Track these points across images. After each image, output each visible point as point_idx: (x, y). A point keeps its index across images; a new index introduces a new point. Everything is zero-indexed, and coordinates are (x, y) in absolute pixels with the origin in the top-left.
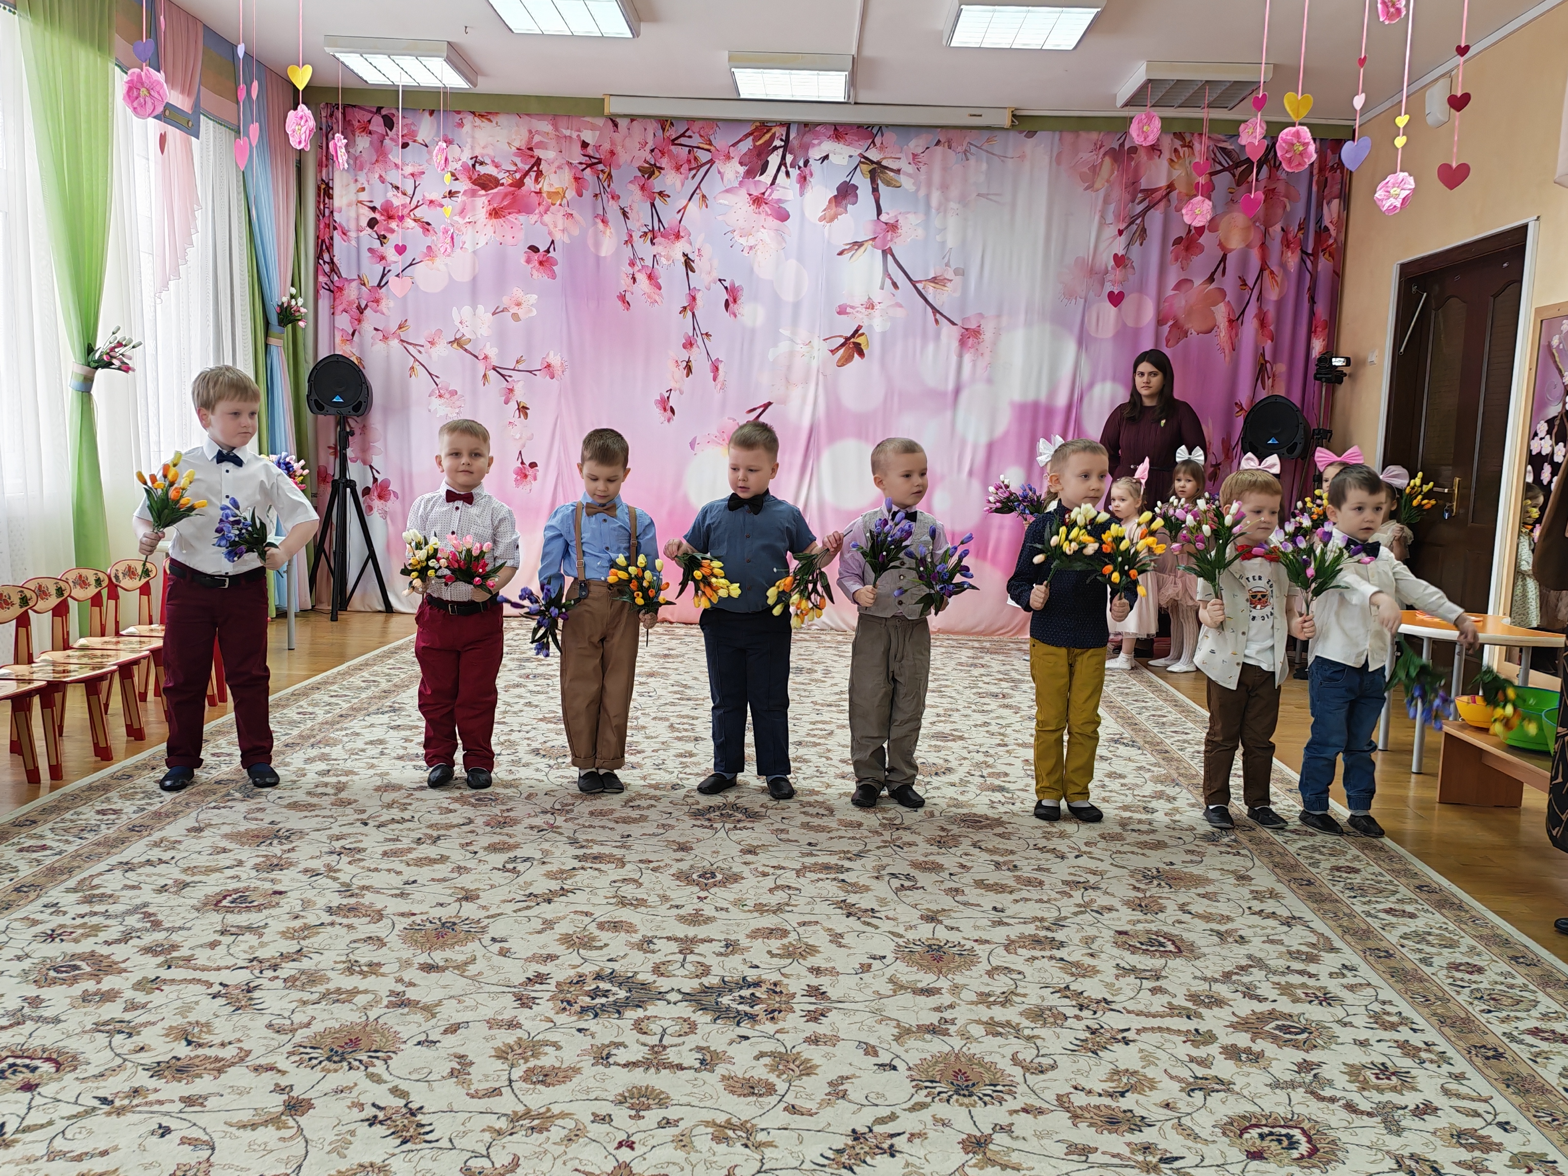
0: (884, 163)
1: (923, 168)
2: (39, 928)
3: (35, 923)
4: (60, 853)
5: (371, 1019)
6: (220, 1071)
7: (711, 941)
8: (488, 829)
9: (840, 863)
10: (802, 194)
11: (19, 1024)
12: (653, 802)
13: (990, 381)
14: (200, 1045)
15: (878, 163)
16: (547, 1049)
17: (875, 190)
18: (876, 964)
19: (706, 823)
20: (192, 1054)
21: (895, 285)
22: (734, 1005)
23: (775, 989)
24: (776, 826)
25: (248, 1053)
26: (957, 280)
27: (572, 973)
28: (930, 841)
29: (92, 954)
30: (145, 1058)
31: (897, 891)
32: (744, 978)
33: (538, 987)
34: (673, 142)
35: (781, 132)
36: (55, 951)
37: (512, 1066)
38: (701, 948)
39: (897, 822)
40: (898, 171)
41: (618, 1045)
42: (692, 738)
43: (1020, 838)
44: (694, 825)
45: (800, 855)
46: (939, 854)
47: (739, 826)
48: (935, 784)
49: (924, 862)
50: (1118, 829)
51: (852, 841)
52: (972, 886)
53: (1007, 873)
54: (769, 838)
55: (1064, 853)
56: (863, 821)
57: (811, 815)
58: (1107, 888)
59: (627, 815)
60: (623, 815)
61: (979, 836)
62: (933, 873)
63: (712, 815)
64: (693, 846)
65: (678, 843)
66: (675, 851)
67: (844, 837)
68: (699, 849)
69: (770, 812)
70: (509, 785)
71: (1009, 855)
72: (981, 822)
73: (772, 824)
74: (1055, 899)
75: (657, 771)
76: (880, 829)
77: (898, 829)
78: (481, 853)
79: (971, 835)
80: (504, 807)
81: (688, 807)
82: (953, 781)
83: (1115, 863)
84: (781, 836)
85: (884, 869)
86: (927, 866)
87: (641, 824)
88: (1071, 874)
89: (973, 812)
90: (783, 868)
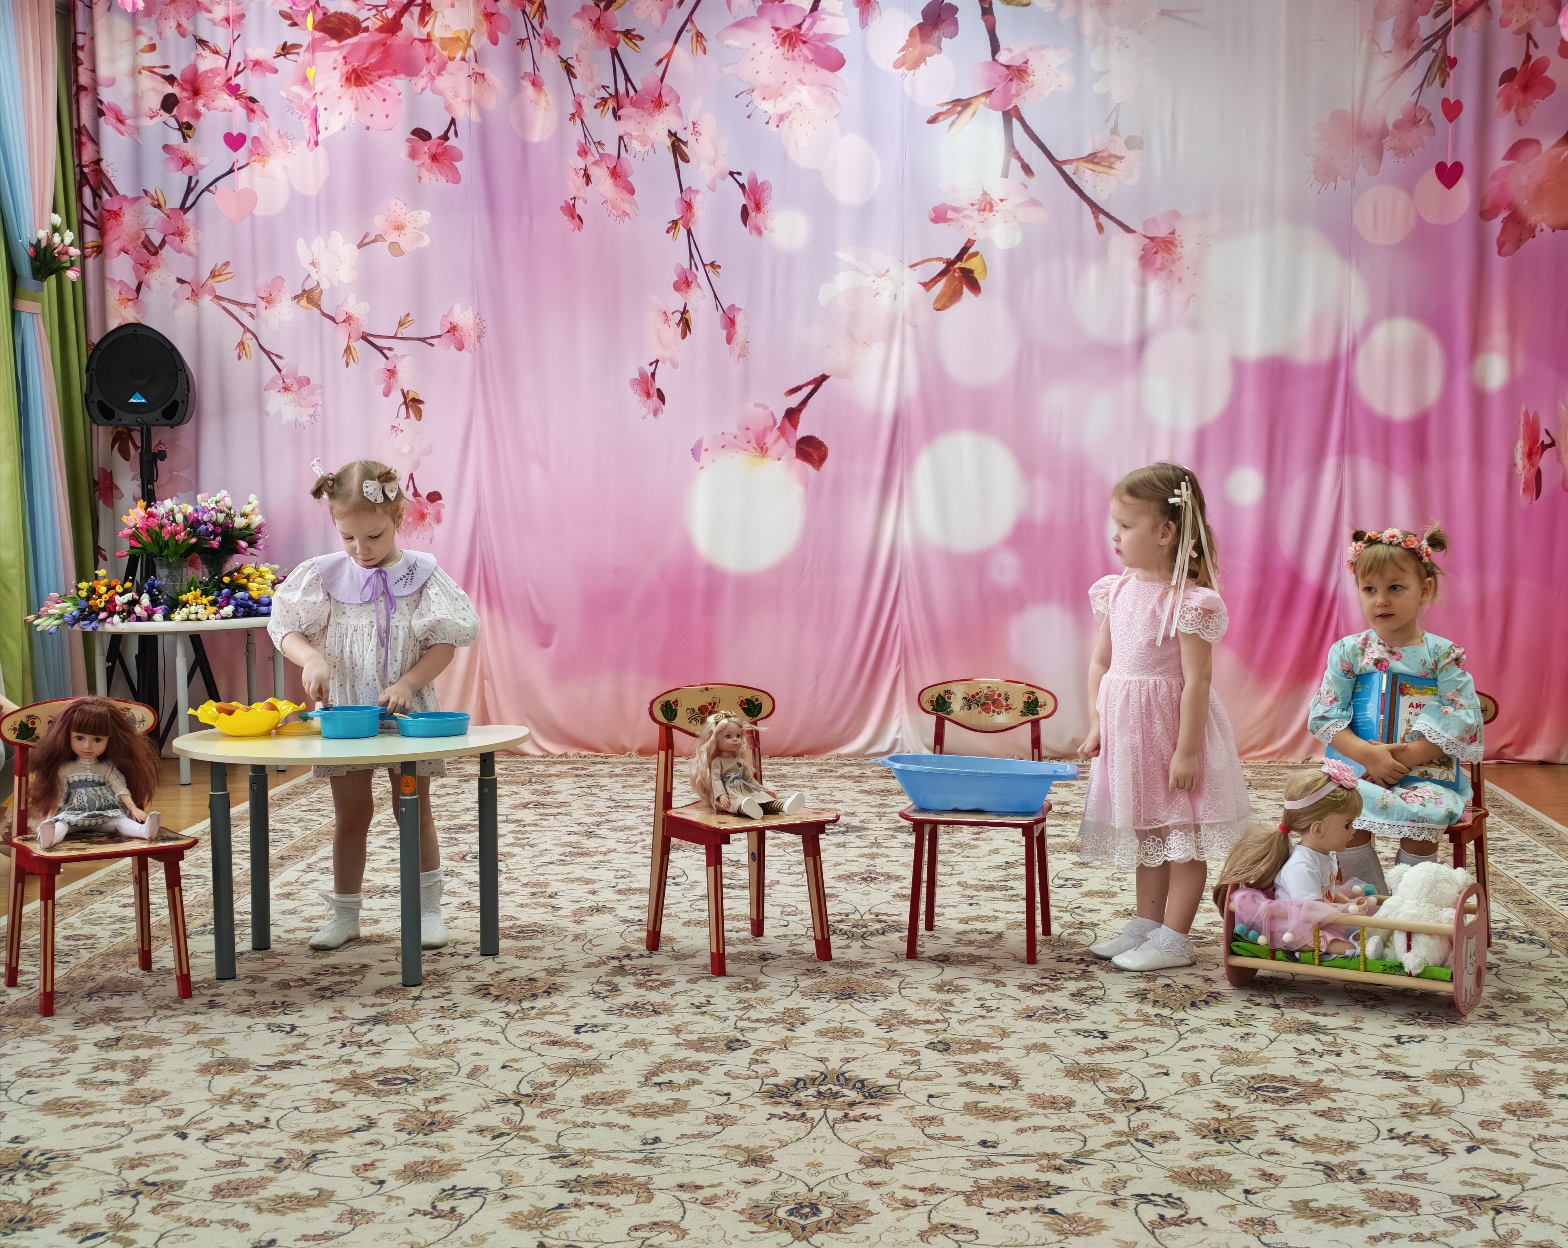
8: (403, 1136)
9: (1043, 1177)
10: (863, 25)
12: (695, 1075)
13: (1194, 325)
19: (793, 1111)
21: (1027, 169)
24: (919, 1113)
26: (1132, 156)
39: (1137, 1095)
42: (756, 956)
43: (1361, 1119)
44: (772, 1116)
45: (968, 1165)
46: (1219, 1153)
47: (852, 1114)
48: (1194, 1023)
49: (1193, 1169)
50: (1534, 1095)
51: (1059, 1135)
52: (1290, 1213)
53: (1349, 1185)
54: (910, 1135)
55: (1446, 1144)
56: (1074, 1096)
57: (980, 1089)
58: (1535, 1208)
59: (650, 1101)
60: (644, 1101)
61: (1286, 1117)
62: (1214, 1191)
63: (802, 1095)
64: (773, 1154)
65: (747, 1150)
66: (742, 1165)
67: (1044, 1128)
68: (784, 1160)
69: (905, 1086)
70: (436, 1053)
71: (1347, 1150)
72: (1285, 1090)
73: (913, 1107)
74: (1444, 1234)
75: (699, 1018)
76: (1108, 1111)
77: (1138, 1109)
78: (392, 1183)
79: (1272, 1116)
80: (430, 1095)
81: (759, 1081)
82: (1225, 1017)
83: (1541, 1160)
84: (929, 1130)
85: (1124, 1187)
86: (1201, 1178)
87: (676, 1116)
88: (1464, 1183)
89: (1269, 1072)
90: (940, 1191)
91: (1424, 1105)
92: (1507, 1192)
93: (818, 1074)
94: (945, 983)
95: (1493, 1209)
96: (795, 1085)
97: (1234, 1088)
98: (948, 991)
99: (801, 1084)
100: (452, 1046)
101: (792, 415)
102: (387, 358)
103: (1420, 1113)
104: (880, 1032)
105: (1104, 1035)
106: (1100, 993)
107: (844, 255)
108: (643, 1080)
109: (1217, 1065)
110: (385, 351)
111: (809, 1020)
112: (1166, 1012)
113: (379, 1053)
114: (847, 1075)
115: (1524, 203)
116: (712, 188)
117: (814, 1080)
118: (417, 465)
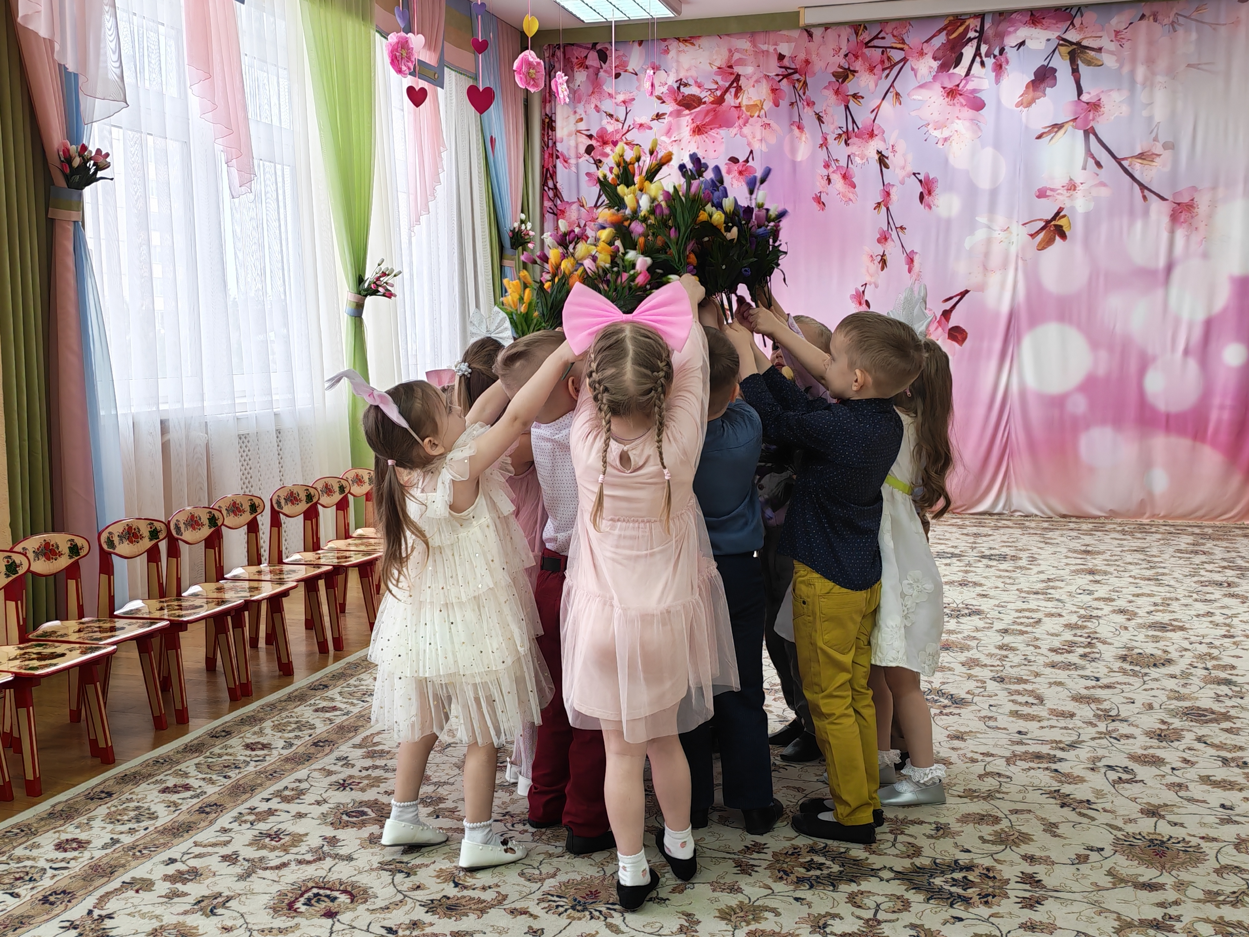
0: (1085, 43)
1: (1127, 45)
2: (334, 778)
3: (330, 773)
4: (347, 713)
5: (608, 873)
6: (483, 911)
7: (921, 823)
9: (1052, 752)
10: (998, 80)
11: (320, 859)
13: (1205, 256)
14: (466, 888)
15: (1078, 44)
16: (767, 914)
17: (1075, 71)
18: (1094, 856)
20: (459, 895)
21: (1098, 164)
22: (947, 887)
23: (988, 874)
24: (983, 713)
25: (505, 897)
26: (1167, 155)
27: (788, 844)
28: (1150, 734)
29: (376, 802)
30: (421, 895)
31: (1114, 783)
32: (956, 862)
33: (755, 855)
34: (867, 45)
35: (974, 23)
36: (345, 798)
37: (735, 928)
38: (912, 830)
39: (1113, 713)
40: (1100, 50)
41: (834, 916)
45: (1010, 743)
46: (1159, 747)
47: (944, 711)
48: (1154, 675)
49: (1142, 754)
51: (1065, 731)
52: (1197, 781)
53: (1236, 770)
54: (977, 725)
56: (1075, 711)
57: (1020, 703)
61: (1203, 731)
62: (1154, 767)
67: (1056, 727)
69: (976, 699)
71: (1238, 751)
72: (1205, 716)
73: (980, 711)
76: (1095, 721)
77: (1113, 721)
79: (1194, 729)
82: (1173, 673)
84: (988, 723)
85: (1100, 761)
86: (1147, 760)
89: (1196, 705)
90: (992, 755)
97: (1174, 713)
98: (1006, 648)
104: (964, 669)
105: (1098, 679)
106: (1097, 656)
107: (982, 219)
109: (1165, 699)
112: (1137, 668)
114: (943, 691)
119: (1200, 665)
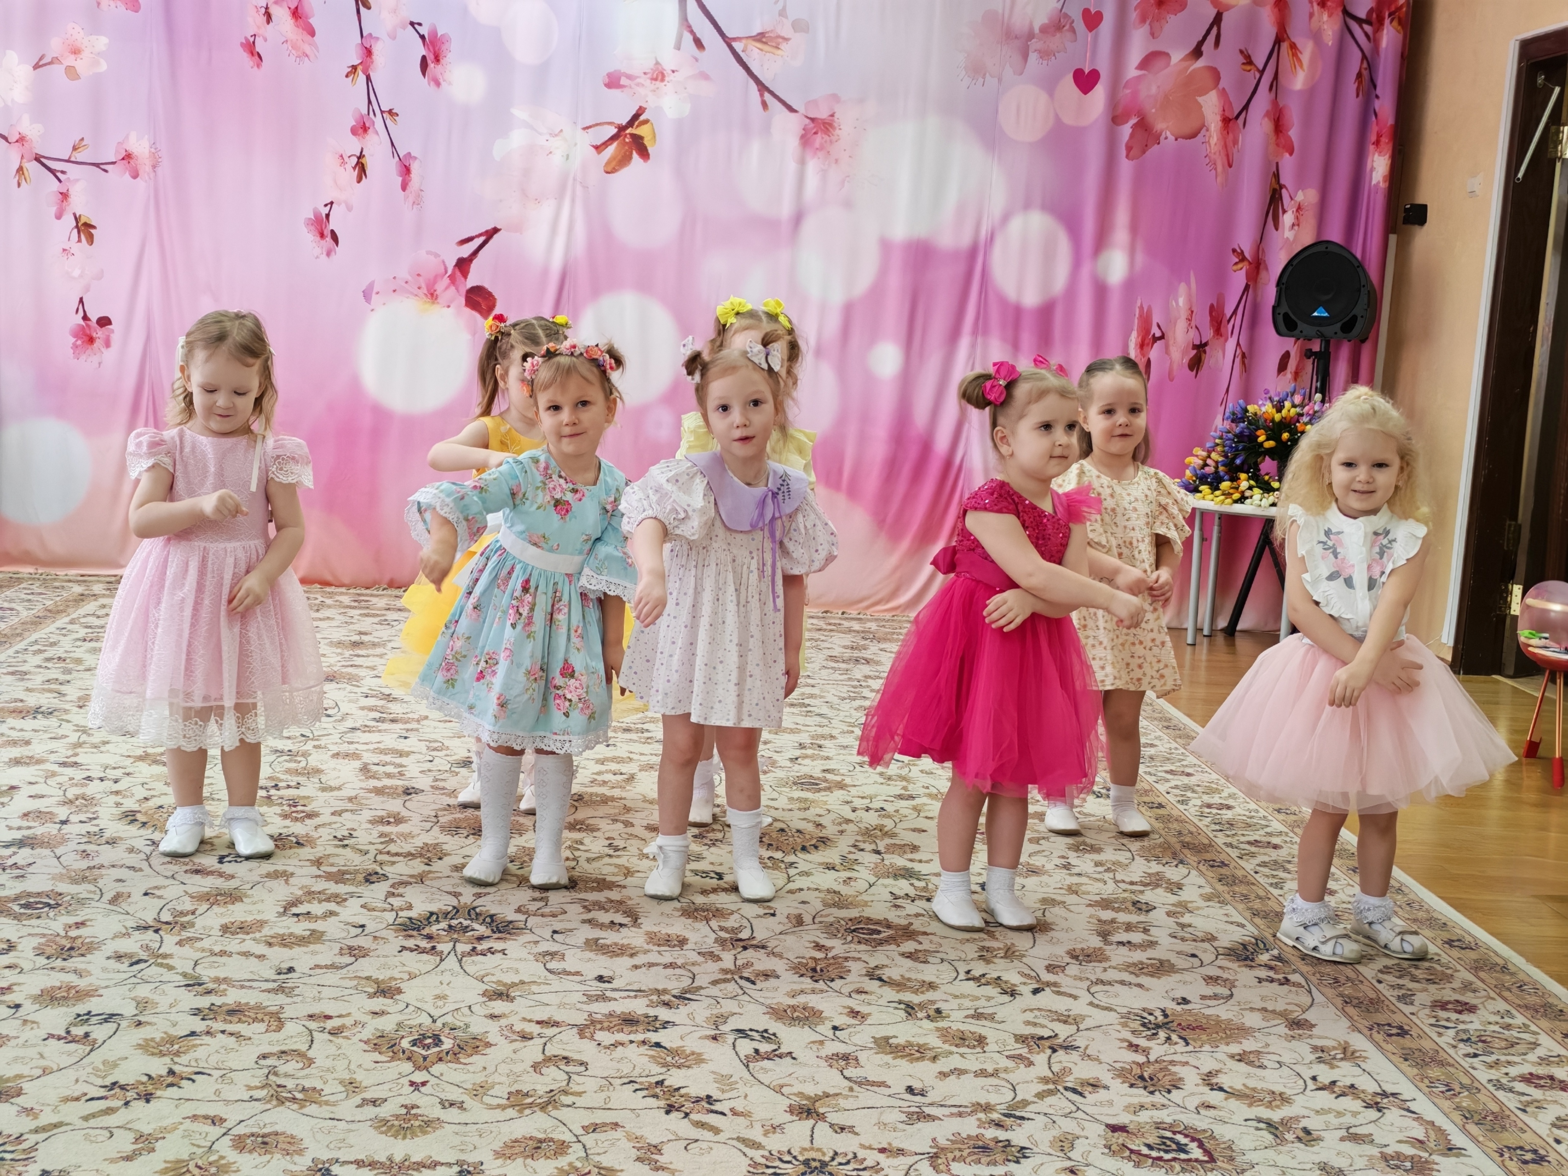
7: (433, 1166)
8: (42, 960)
9: (652, 1012)
12: (332, 906)
13: (847, 205)
19: (424, 944)
21: (698, 44)
24: (542, 947)
26: (797, 38)
28: (798, 969)
31: (748, 1062)
39: (745, 935)
42: (400, 790)
43: (942, 960)
44: (404, 948)
45: (585, 999)
46: (813, 991)
47: (479, 948)
48: (802, 866)
49: (789, 1006)
50: (1095, 942)
51: (670, 971)
52: (871, 1048)
53: (926, 1024)
54: (532, 970)
55: (1015, 985)
56: (687, 934)
57: (602, 926)
58: (1086, 1048)
59: (287, 931)
60: (281, 931)
61: (878, 958)
62: (806, 1027)
63: (434, 929)
64: (402, 986)
65: (377, 982)
66: (371, 996)
67: (657, 965)
68: (412, 992)
69: (532, 921)
70: (80, 878)
71: (927, 990)
72: (879, 932)
73: (537, 942)
74: (1006, 1070)
75: (341, 851)
76: (717, 950)
77: (745, 948)
78: (28, 1007)
79: (865, 957)
80: (71, 920)
81: (394, 913)
82: (831, 861)
83: (1096, 1002)
84: (552, 965)
85: (725, 1022)
86: (795, 1015)
87: (312, 947)
88: (1028, 1023)
89: (865, 915)
90: (556, 1024)
91: (999, 949)
92: (1063, 1031)
93: (450, 908)
94: (577, 822)
95: (1050, 1048)
96: (429, 918)
97: (833, 929)
98: (580, 830)
99: (434, 917)
100: (96, 872)
101: (463, 265)
102: (60, 181)
103: (996, 956)
105: (720, 877)
107: (519, 113)
108: (282, 910)
109: (820, 906)
110: (59, 174)
111: (446, 855)
112: (779, 855)
113: (22, 876)
114: (478, 910)
115: (1152, 111)
116: (393, 37)
117: (446, 914)
118: (87, 289)
119: (869, 847)
